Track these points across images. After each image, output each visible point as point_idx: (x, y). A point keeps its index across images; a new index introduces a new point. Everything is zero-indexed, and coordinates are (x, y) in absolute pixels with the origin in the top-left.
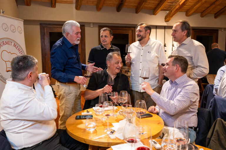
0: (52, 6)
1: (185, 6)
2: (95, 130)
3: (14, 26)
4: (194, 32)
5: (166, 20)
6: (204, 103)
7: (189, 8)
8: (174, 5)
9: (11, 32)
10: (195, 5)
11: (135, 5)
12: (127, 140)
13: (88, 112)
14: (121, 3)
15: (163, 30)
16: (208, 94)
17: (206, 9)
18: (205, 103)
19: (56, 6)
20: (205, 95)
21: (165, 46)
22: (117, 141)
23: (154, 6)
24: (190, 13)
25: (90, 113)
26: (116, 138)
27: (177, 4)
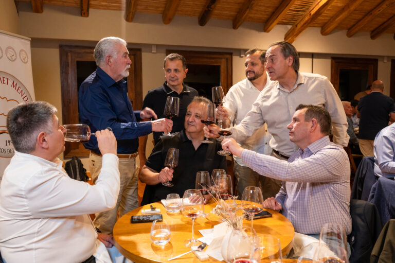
0: (83, 14)
1: (320, 18)
2: (169, 242)
3: (13, 49)
4: (336, 62)
6: (359, 190)
7: (326, 22)
8: (302, 15)
9: (8, 60)
11: (232, 13)
13: (153, 209)
14: (207, 9)
16: (365, 174)
17: (357, 23)
18: (361, 190)
19: (89, 15)
20: (360, 176)
23: (266, 16)
24: (329, 29)
25: (158, 210)
26: (210, 257)
27: (305, 13)
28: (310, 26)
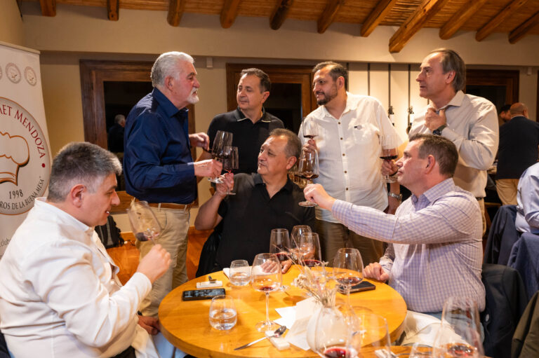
0: (110, 17)
1: (438, 15)
3: (16, 67)
5: (393, 48)
6: (494, 251)
7: (447, 20)
8: (413, 11)
9: (9, 81)
10: (461, 12)
11: (316, 11)
12: (325, 352)
13: (213, 281)
14: (281, 7)
15: (386, 73)
16: (503, 229)
17: (490, 20)
18: (497, 251)
19: (120, 18)
20: (496, 232)
21: (390, 112)
22: (292, 353)
23: (363, 15)
24: (451, 30)
25: (219, 284)
26: (291, 345)
27: (418, 9)
28: (424, 27)
